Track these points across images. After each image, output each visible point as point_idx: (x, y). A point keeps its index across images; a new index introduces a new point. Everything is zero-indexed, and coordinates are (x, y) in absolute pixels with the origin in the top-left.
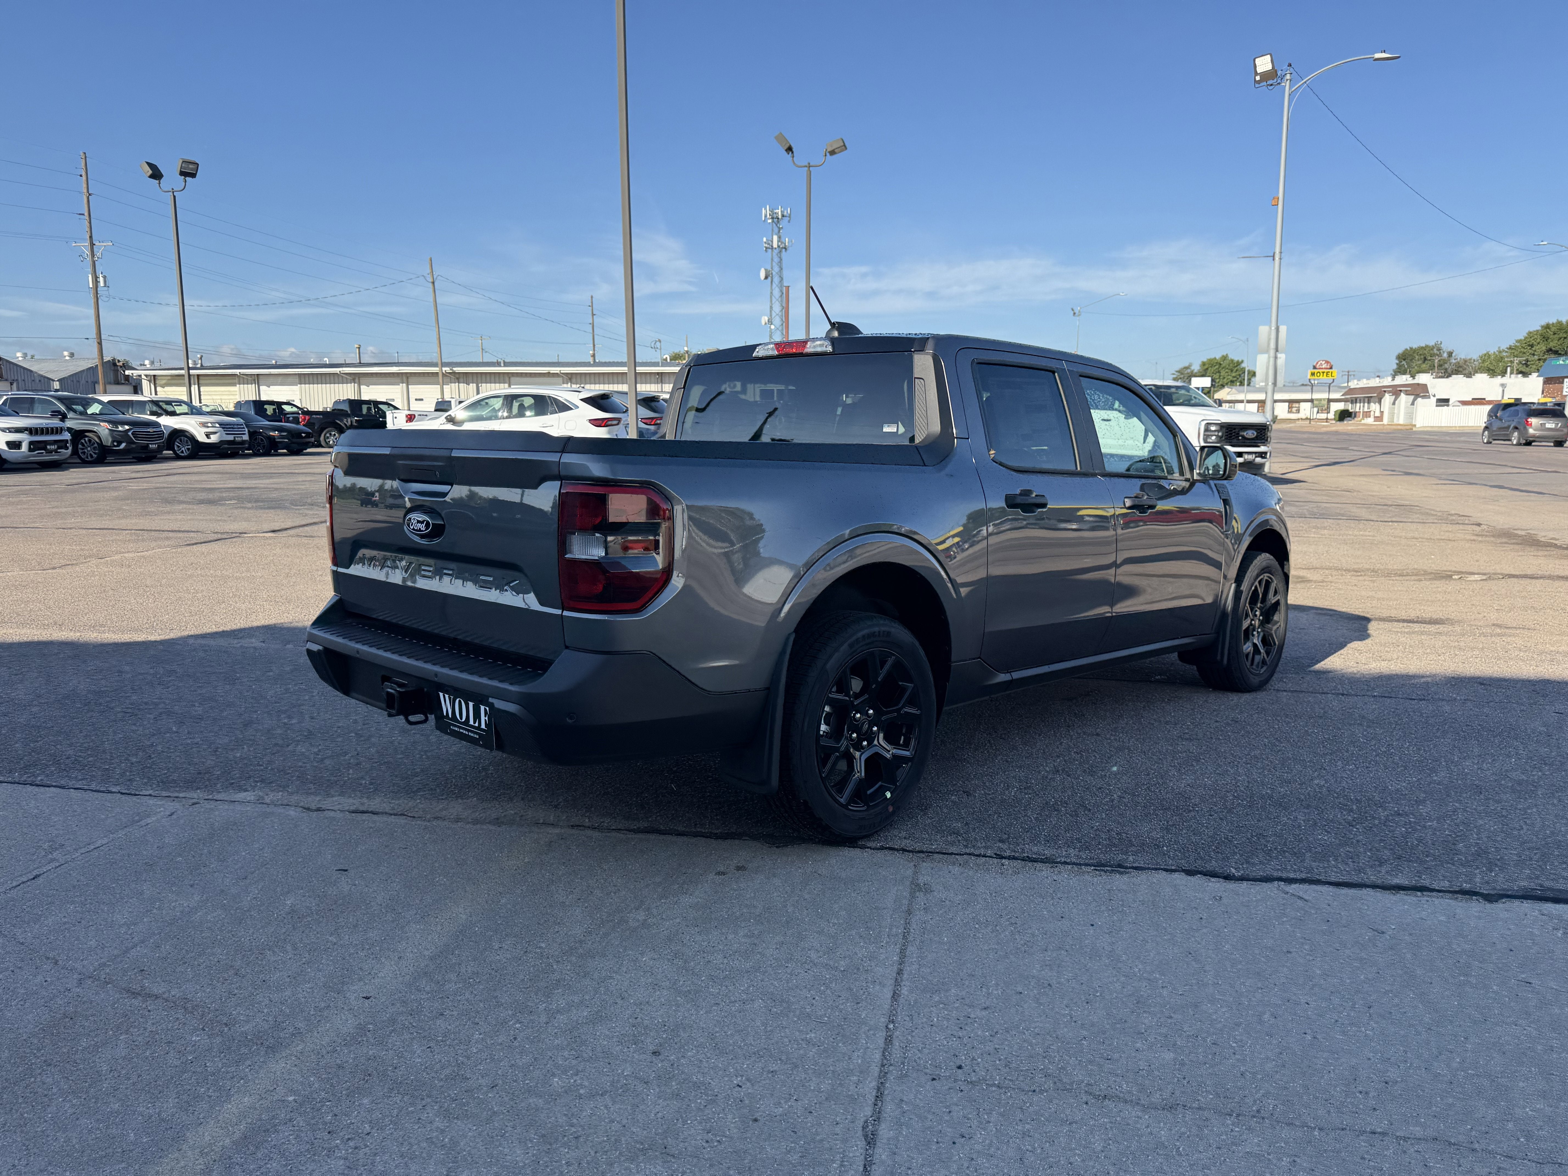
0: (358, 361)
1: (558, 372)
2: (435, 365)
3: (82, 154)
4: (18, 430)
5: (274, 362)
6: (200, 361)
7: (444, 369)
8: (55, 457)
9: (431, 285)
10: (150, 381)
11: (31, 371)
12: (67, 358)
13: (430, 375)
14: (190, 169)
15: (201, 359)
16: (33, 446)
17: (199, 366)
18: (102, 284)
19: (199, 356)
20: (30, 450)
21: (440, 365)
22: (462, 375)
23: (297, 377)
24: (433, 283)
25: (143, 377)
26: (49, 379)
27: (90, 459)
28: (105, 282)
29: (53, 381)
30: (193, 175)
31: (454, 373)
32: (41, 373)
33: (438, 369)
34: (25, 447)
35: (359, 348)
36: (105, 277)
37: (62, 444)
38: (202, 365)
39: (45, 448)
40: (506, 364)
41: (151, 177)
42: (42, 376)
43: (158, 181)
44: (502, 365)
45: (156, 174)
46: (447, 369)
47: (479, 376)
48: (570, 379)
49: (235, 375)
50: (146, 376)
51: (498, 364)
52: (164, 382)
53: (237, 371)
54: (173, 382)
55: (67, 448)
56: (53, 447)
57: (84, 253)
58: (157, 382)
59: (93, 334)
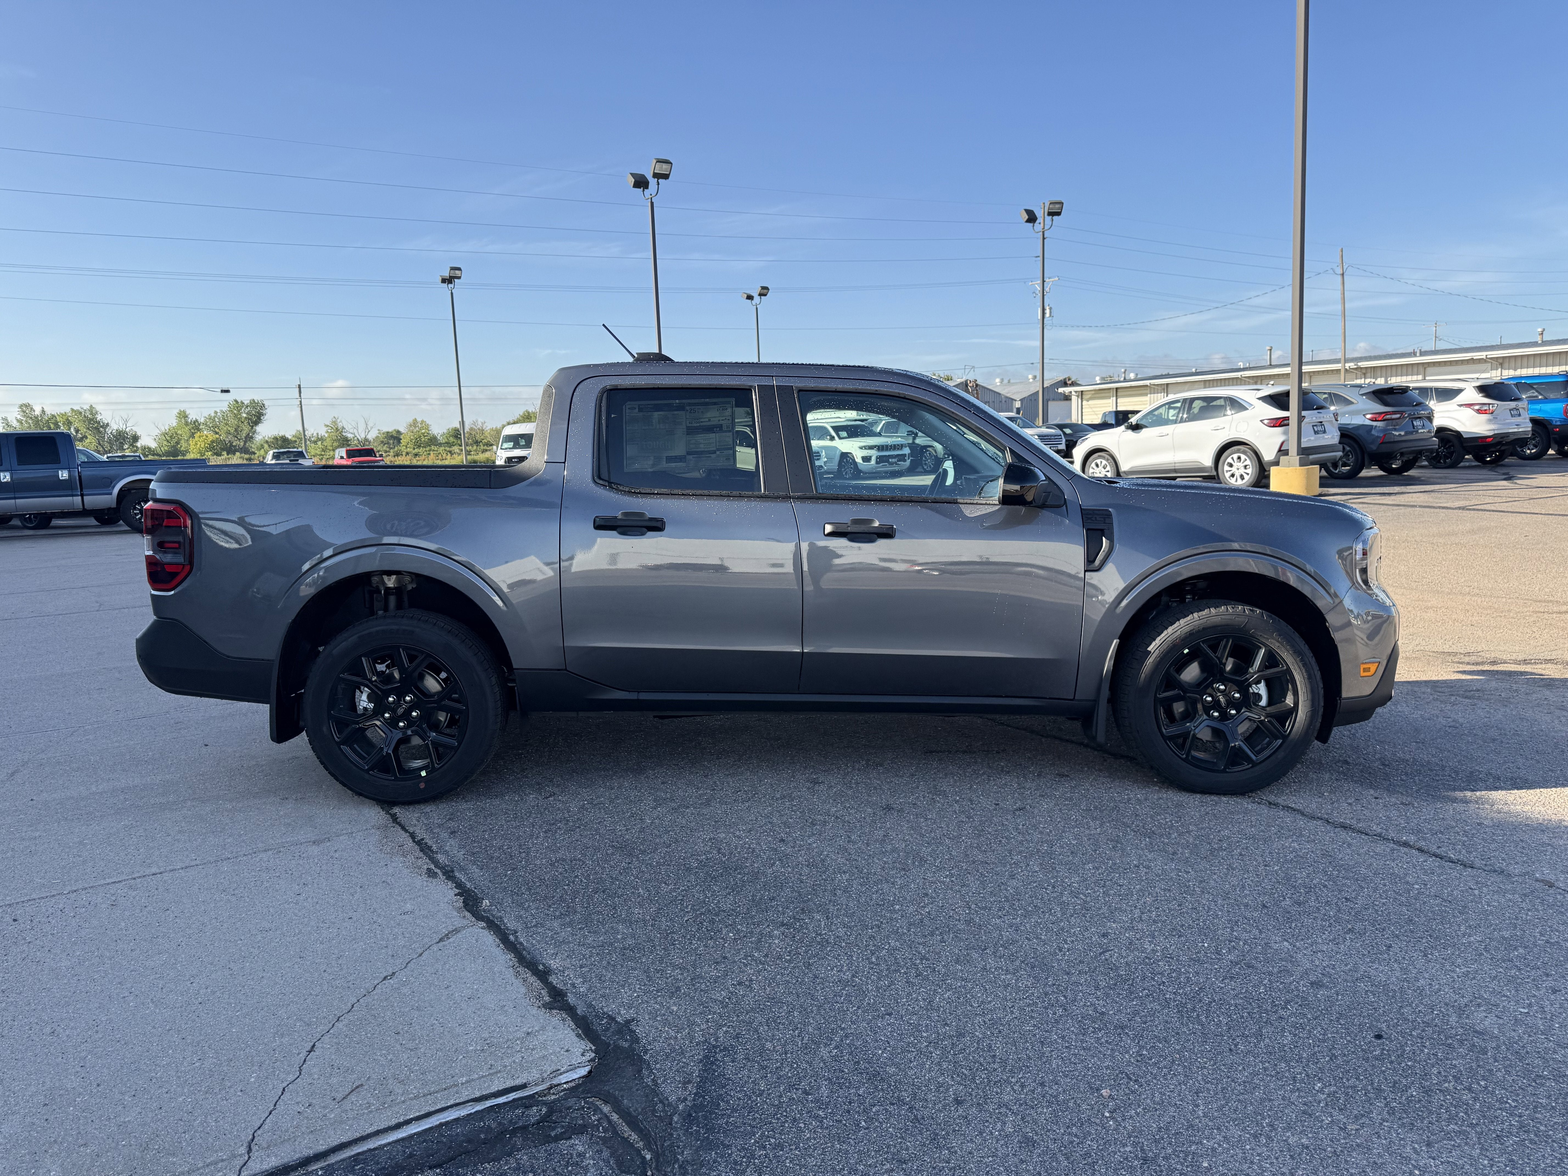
0: (1268, 364)
1: (1484, 357)
2: (1337, 361)
3: (1042, 204)
4: (871, 448)
5: (1194, 370)
6: (1123, 375)
7: (1347, 365)
8: (896, 468)
9: (1339, 278)
10: (1078, 396)
11: (1000, 394)
12: (1031, 380)
13: (1335, 372)
14: (1056, 209)
15: (1125, 372)
16: (880, 459)
17: (1122, 379)
18: (1047, 315)
19: (1123, 370)
20: (877, 463)
21: (1343, 361)
22: (1369, 370)
23: (1202, 383)
24: (1343, 274)
25: (1073, 393)
26: (1013, 400)
27: (929, 469)
28: (1051, 312)
29: (1015, 400)
30: (1059, 214)
31: (1359, 369)
32: (1008, 395)
33: (1340, 365)
34: (873, 462)
35: (1271, 350)
36: (1050, 309)
37: (902, 458)
38: (1125, 379)
39: (888, 461)
40: (1423, 354)
41: (1028, 221)
42: (1007, 397)
43: (1032, 224)
44: (1418, 355)
45: (1032, 218)
46: (1352, 365)
47: (1389, 369)
48: (1501, 364)
49: (1147, 386)
50: (1076, 392)
51: (1414, 354)
52: (1088, 397)
53: (1147, 382)
54: (1097, 395)
55: (905, 461)
56: (894, 460)
57: (1037, 289)
58: (1084, 397)
59: (1037, 359)
